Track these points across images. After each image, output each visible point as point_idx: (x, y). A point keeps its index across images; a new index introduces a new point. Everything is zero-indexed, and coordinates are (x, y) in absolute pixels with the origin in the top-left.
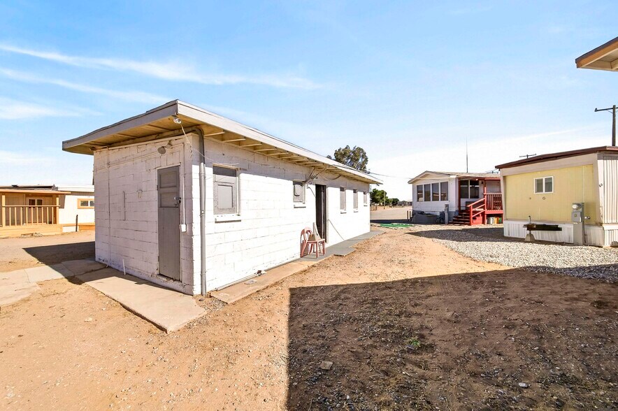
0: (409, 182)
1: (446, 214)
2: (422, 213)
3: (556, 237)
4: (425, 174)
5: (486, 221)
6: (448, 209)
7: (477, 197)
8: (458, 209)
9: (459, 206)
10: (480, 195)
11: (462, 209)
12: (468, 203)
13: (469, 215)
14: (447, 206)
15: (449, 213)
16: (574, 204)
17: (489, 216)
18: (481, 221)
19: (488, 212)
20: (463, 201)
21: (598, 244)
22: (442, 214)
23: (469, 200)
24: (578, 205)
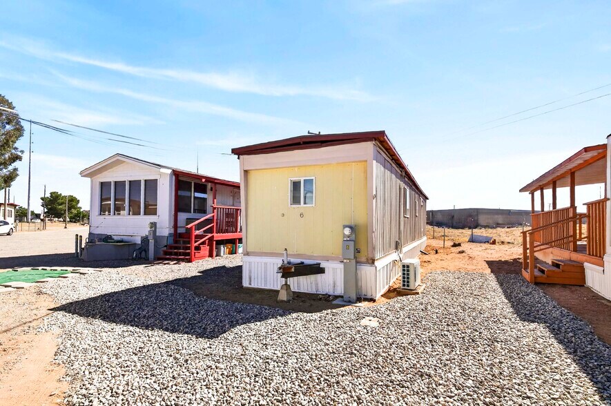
0: (84, 174)
1: (152, 242)
2: (107, 238)
3: (317, 284)
4: (118, 160)
5: (215, 253)
6: (155, 232)
7: (204, 212)
8: (172, 231)
9: (176, 226)
10: (209, 209)
11: (180, 231)
12: (189, 221)
13: (189, 242)
14: (153, 225)
15: (157, 239)
16: (345, 227)
17: (220, 243)
18: (207, 253)
19: (218, 236)
20: (183, 216)
21: (369, 296)
22: (145, 240)
23: (191, 215)
24: (351, 227)
